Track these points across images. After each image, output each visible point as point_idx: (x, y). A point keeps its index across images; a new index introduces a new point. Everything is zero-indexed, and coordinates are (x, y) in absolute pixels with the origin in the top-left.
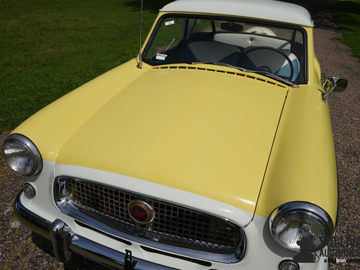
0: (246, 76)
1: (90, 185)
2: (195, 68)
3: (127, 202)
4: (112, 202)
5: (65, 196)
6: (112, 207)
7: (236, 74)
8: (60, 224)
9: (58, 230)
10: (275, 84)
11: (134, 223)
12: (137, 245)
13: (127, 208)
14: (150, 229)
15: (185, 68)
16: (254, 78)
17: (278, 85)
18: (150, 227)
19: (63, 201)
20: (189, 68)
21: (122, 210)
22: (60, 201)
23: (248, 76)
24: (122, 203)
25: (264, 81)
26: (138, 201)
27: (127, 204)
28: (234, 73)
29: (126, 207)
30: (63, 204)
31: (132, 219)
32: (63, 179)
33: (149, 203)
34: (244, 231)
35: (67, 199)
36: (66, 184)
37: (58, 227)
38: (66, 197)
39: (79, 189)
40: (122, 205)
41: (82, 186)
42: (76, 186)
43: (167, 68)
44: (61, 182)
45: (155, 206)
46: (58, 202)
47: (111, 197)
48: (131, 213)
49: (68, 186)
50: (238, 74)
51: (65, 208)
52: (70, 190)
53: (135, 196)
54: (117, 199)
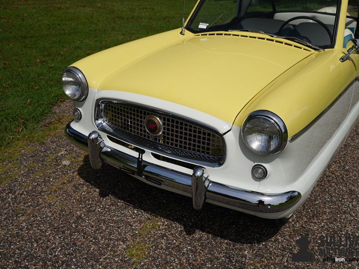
0: (274, 41)
2: (230, 35)
3: (144, 118)
4: (134, 119)
5: (103, 118)
6: (134, 124)
7: (266, 39)
8: (95, 134)
9: (94, 138)
10: (301, 48)
11: (149, 137)
12: (149, 152)
13: (144, 123)
14: (161, 142)
15: (222, 34)
16: (282, 43)
17: (304, 49)
20: (225, 34)
21: (141, 126)
22: (98, 120)
23: (276, 41)
24: (141, 119)
25: (291, 45)
26: (152, 116)
27: (144, 120)
28: (264, 39)
31: (148, 133)
32: (103, 103)
33: (160, 118)
35: (103, 120)
36: (105, 107)
40: (141, 122)
42: (111, 109)
43: (206, 35)
45: (163, 120)
46: (96, 121)
47: (134, 115)
48: (147, 127)
50: (267, 39)
51: (101, 127)
53: (150, 113)
54: (138, 116)
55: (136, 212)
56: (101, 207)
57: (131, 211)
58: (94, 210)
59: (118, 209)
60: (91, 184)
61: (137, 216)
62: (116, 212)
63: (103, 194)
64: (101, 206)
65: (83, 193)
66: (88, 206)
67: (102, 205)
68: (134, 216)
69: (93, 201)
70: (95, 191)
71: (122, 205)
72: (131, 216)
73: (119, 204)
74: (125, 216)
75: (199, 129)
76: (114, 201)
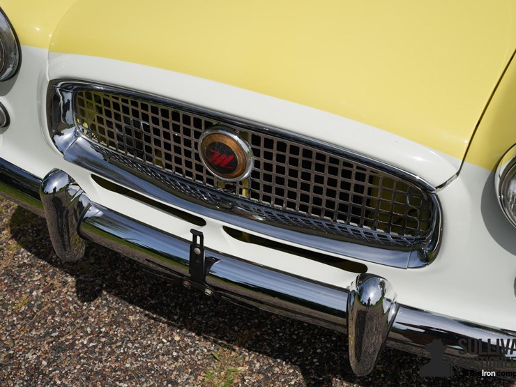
1: (123, 100)
3: (197, 135)
4: (167, 136)
5: (72, 126)
6: (167, 146)
8: (60, 180)
9: (57, 190)
11: (210, 181)
13: (196, 148)
14: (244, 194)
18: (244, 191)
19: (67, 135)
21: (188, 154)
22: (60, 134)
24: (187, 138)
26: (221, 131)
27: (196, 140)
29: (196, 144)
30: (66, 143)
31: (208, 173)
32: (66, 88)
33: (243, 136)
34: (437, 196)
35: (75, 132)
36: (74, 97)
37: (56, 184)
38: (73, 129)
39: (100, 109)
40: (188, 143)
41: (107, 102)
42: (95, 104)
44: (64, 93)
45: (253, 143)
46: (57, 138)
47: (166, 125)
48: (205, 158)
49: (77, 105)
51: (71, 151)
52: (83, 113)
53: (215, 122)
54: (176, 128)
55: (177, 338)
56: (87, 334)
57: (166, 337)
58: (73, 345)
59: (132, 334)
60: (50, 262)
61: (183, 349)
62: (130, 345)
63: (87, 293)
64: (89, 330)
65: (34, 293)
66: (54, 331)
67: (90, 325)
68: (175, 354)
69: (63, 314)
70: (65, 283)
71: (141, 322)
72: (168, 353)
73: (131, 318)
74: (152, 353)
75: (358, 168)
76: (117, 309)
